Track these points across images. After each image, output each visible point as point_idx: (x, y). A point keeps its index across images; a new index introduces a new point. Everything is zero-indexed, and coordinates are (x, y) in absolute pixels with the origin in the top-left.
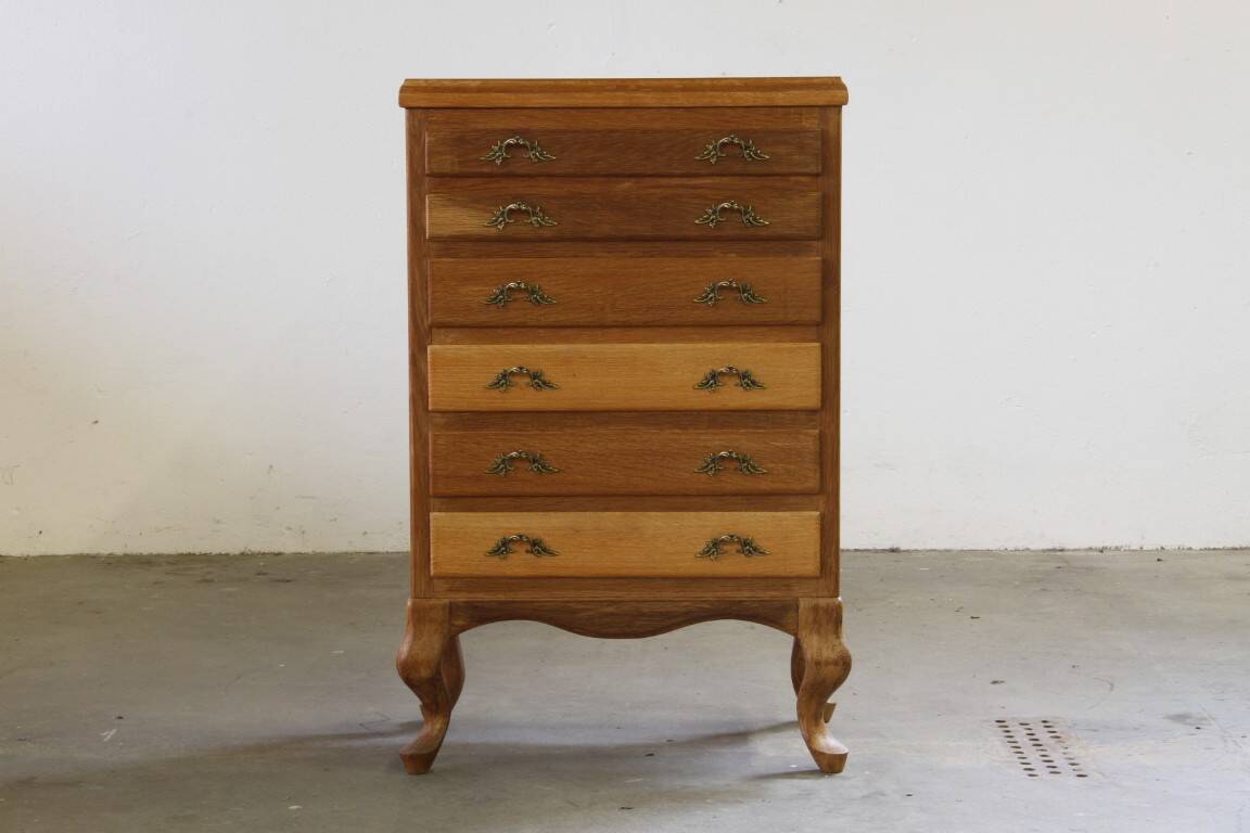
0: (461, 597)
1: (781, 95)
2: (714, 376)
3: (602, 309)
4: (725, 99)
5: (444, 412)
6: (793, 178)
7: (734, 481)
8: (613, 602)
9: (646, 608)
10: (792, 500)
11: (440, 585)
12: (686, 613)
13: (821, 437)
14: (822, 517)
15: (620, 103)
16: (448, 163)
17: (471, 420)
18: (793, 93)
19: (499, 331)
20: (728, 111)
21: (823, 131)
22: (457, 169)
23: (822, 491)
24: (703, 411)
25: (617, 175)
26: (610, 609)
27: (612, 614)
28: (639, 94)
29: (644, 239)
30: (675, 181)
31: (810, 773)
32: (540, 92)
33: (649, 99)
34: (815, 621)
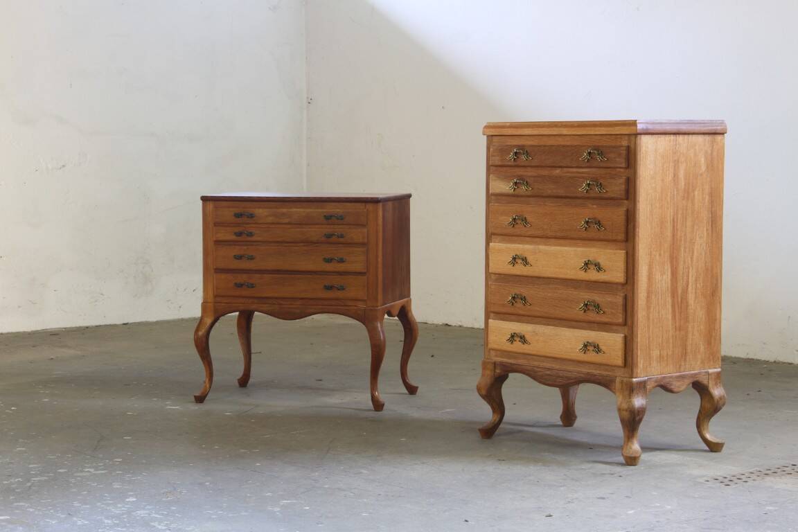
0: (499, 359)
2: (586, 264)
3: (547, 230)
5: (495, 274)
6: (618, 170)
7: (592, 316)
8: (549, 369)
9: (561, 374)
10: (615, 328)
11: (493, 353)
12: (576, 378)
13: (625, 298)
14: (625, 337)
16: (497, 161)
17: (504, 278)
19: (514, 237)
20: (594, 137)
21: (628, 147)
22: (500, 163)
23: (625, 324)
24: (582, 281)
25: (553, 167)
26: (548, 372)
27: (549, 375)
29: (561, 197)
30: (575, 170)
31: (622, 464)
34: (622, 388)
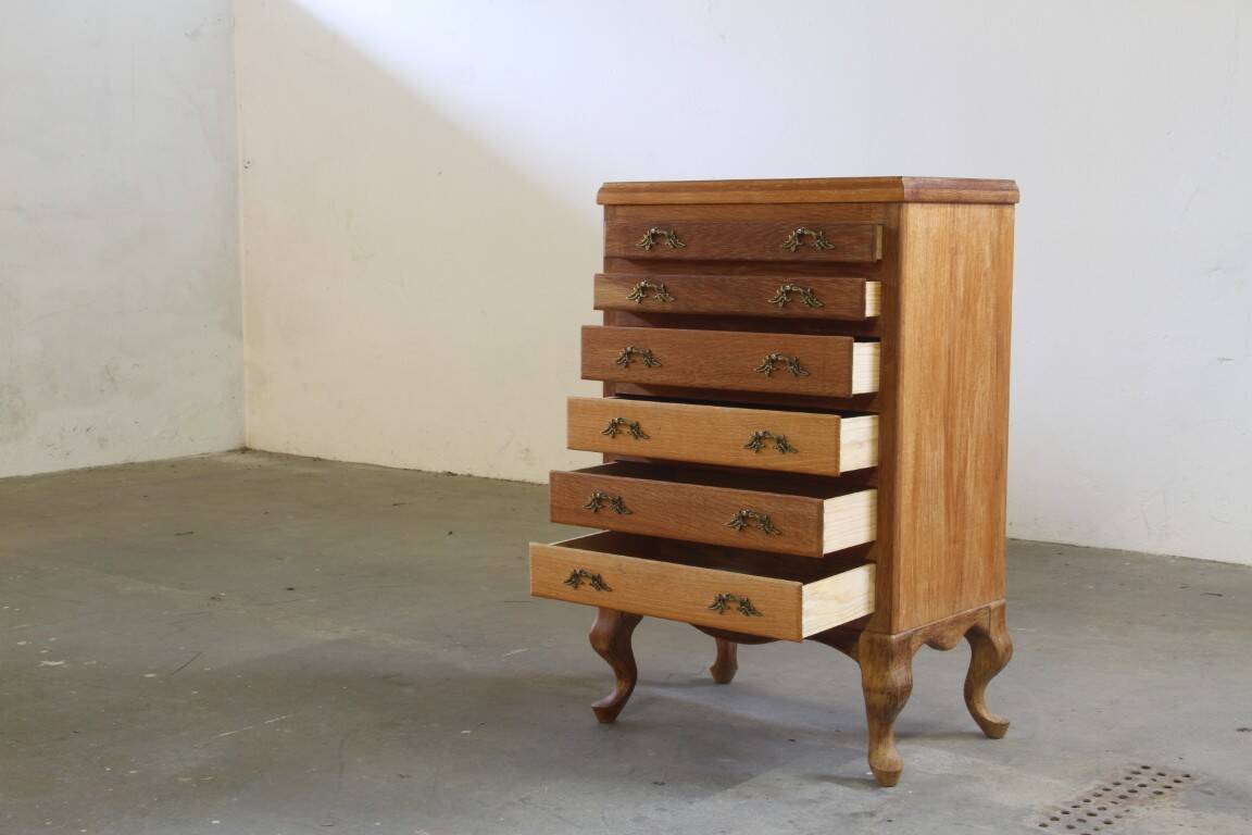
1: (853, 192)
2: (758, 438)
3: (692, 372)
4: (813, 197)
15: (737, 200)
18: (862, 191)
21: (886, 226)
22: (623, 253)
28: (752, 193)
32: (686, 191)
33: (757, 196)
34: (871, 653)
